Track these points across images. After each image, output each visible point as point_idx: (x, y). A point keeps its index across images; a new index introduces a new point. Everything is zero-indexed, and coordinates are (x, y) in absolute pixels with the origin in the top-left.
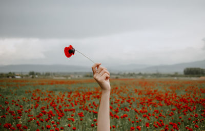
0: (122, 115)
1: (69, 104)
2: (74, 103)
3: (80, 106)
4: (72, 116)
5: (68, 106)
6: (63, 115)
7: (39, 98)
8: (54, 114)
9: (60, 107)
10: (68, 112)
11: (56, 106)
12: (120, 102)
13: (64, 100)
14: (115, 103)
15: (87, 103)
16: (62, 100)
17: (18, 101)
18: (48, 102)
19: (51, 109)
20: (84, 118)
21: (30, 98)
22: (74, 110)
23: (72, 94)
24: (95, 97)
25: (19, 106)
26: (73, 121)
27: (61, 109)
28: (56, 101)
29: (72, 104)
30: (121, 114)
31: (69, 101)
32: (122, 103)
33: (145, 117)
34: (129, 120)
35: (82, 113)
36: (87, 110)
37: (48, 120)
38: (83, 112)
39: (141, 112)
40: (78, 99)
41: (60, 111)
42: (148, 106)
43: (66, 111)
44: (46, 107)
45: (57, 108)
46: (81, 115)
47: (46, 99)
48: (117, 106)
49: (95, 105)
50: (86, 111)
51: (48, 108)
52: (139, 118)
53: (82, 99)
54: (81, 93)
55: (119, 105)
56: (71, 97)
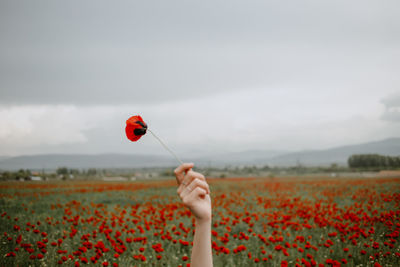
0: (235, 247)
1: (135, 228)
2: (143, 226)
3: (156, 231)
4: (141, 250)
5: (132, 231)
6: (124, 249)
7: (77, 218)
8: (107, 247)
9: (118, 234)
10: (133, 243)
11: (110, 232)
12: (231, 222)
13: (124, 220)
14: (221, 224)
15: (169, 226)
16: (121, 221)
17: (38, 223)
18: (95, 225)
19: (101, 238)
20: (163, 254)
21: (61, 217)
22: (145, 239)
23: (140, 210)
24: (182, 215)
25: (40, 235)
26: (143, 260)
27: (120, 238)
28: (109, 222)
29: (139, 228)
30: (233, 245)
31: (135, 222)
32: (234, 224)
33: (278, 249)
34: (249, 256)
35: (160, 245)
36: (170, 239)
37: (97, 258)
38: (162, 242)
39: (271, 240)
40: (152, 218)
41: (119, 241)
42: (284, 228)
43: (129, 241)
44: (91, 234)
45: (112, 236)
46: (157, 248)
47: (92, 220)
48: (226, 230)
49: (184, 229)
50: (166, 240)
51: (94, 237)
52: (269, 252)
53: (158, 219)
54: (155, 207)
55: (228, 228)
56: (138, 214)
